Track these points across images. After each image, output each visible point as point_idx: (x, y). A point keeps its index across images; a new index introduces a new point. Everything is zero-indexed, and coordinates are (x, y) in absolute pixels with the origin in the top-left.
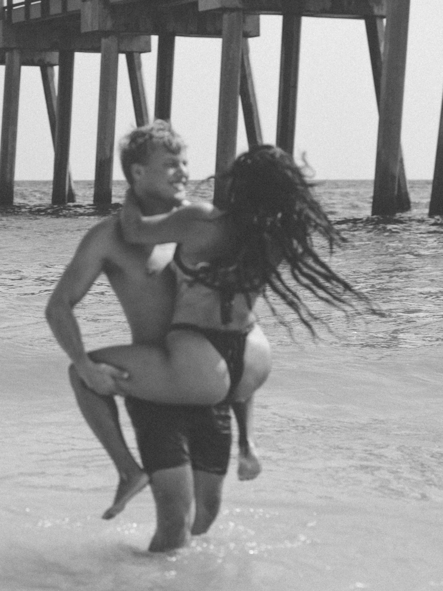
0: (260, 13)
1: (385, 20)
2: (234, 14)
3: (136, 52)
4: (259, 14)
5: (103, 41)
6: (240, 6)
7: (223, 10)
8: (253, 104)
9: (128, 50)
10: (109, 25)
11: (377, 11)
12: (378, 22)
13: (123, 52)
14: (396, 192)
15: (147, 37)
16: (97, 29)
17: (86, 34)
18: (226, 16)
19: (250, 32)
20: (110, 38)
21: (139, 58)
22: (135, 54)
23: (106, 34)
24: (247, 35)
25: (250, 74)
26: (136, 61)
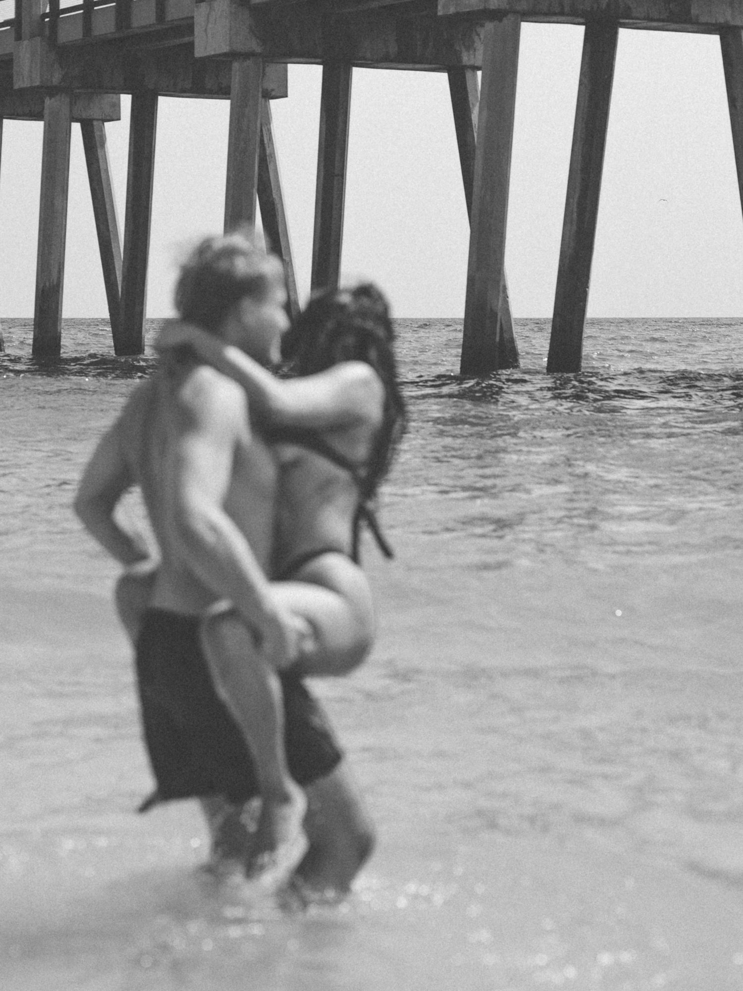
0: (288, 60)
1: (479, 73)
2: (249, 63)
3: (98, 120)
4: (287, 63)
5: (48, 102)
6: (259, 50)
7: (233, 55)
8: (277, 201)
9: (84, 117)
10: (56, 78)
11: (466, 59)
12: (469, 74)
13: (77, 121)
14: (498, 339)
15: (114, 96)
16: (37, 83)
17: (21, 91)
18: (236, 65)
19: (273, 90)
20: (58, 97)
21: (102, 129)
22: (95, 123)
23: (52, 91)
24: (269, 95)
25: (273, 155)
26: (97, 133)
